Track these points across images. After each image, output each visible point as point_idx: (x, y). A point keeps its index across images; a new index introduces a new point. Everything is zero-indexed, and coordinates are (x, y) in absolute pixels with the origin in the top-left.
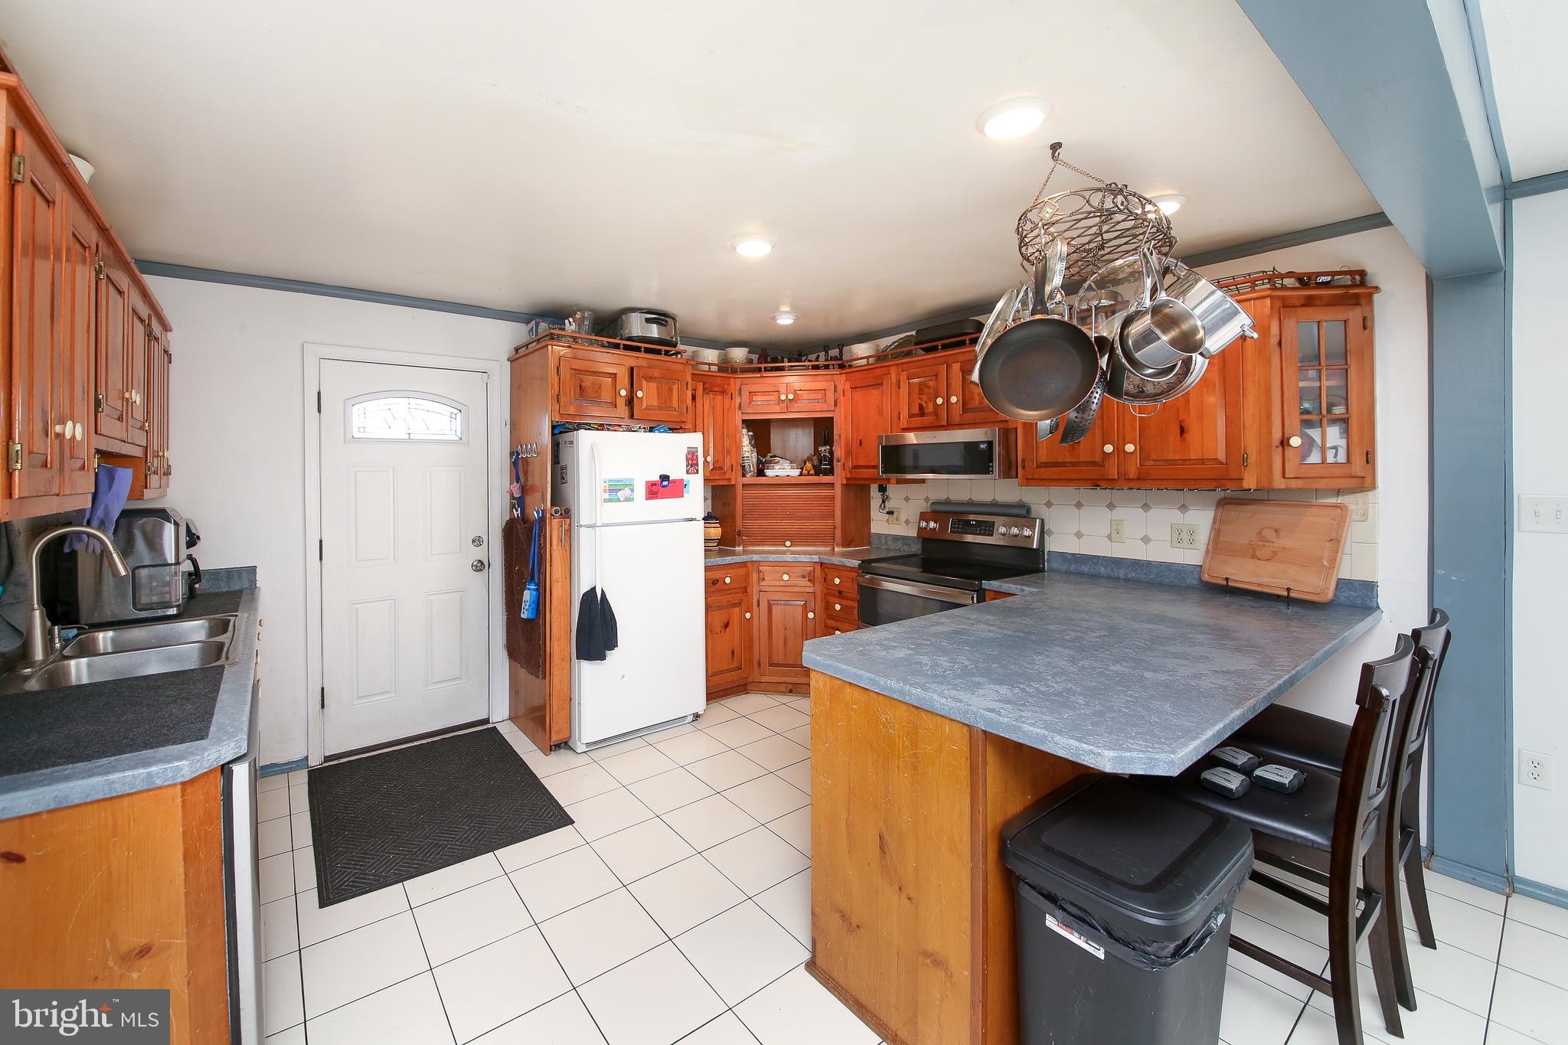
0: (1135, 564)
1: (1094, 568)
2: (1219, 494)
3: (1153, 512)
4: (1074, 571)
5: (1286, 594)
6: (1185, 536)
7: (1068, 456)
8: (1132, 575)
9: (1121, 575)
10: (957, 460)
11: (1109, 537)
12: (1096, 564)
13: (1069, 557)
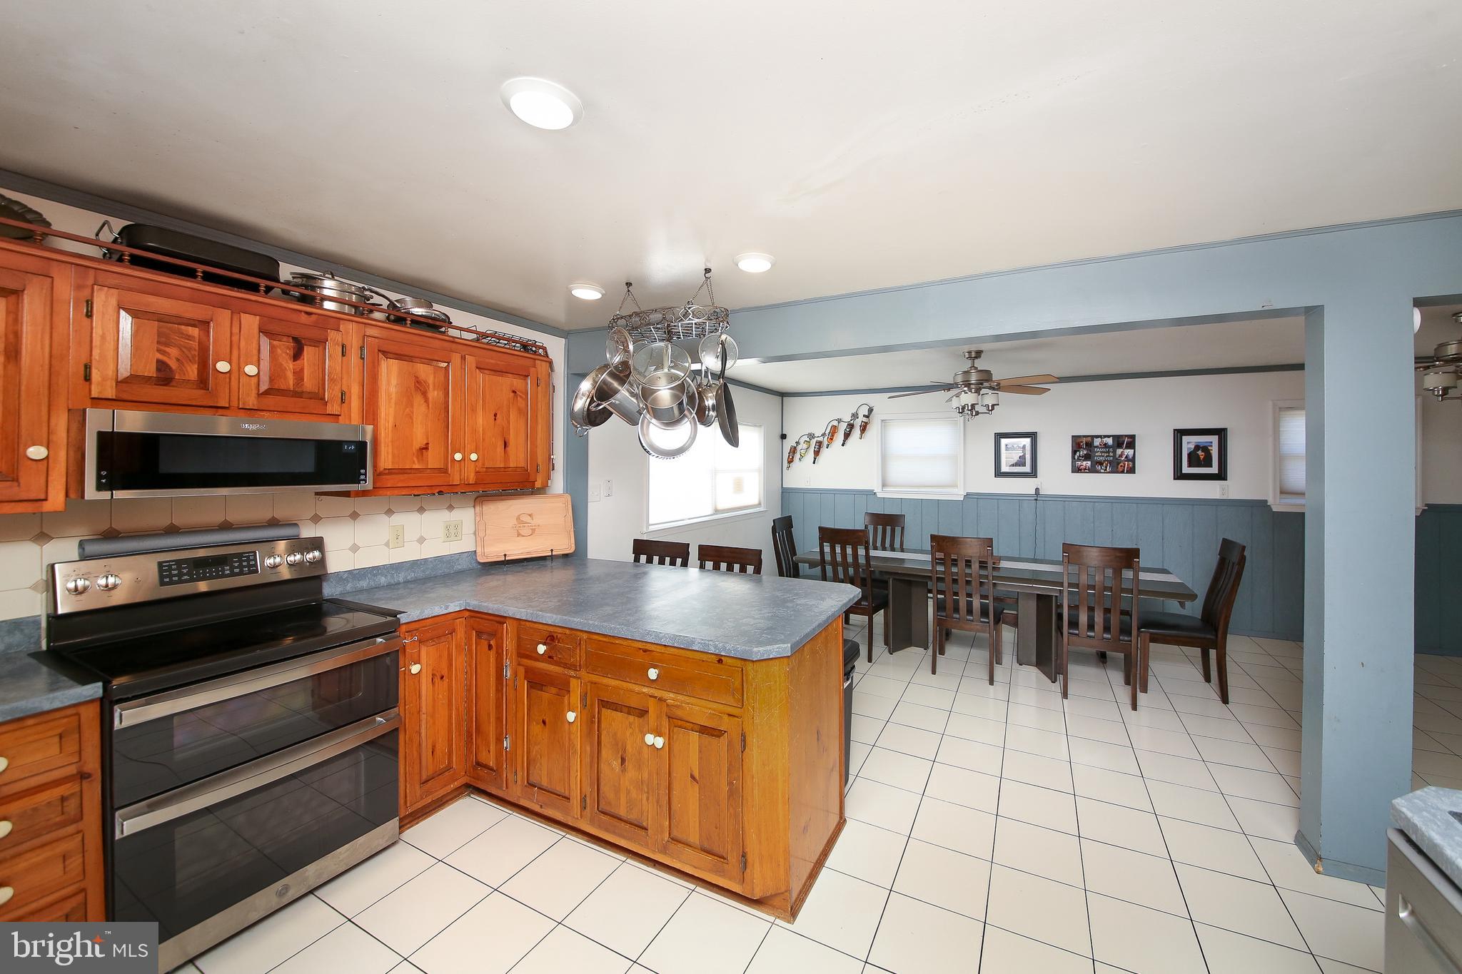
0: (414, 564)
1: (374, 580)
2: (475, 495)
3: (428, 516)
4: (351, 590)
5: (550, 554)
6: (452, 530)
7: (416, 462)
8: (411, 576)
9: (401, 580)
10: (308, 465)
11: (387, 544)
12: (375, 575)
13: (346, 575)
